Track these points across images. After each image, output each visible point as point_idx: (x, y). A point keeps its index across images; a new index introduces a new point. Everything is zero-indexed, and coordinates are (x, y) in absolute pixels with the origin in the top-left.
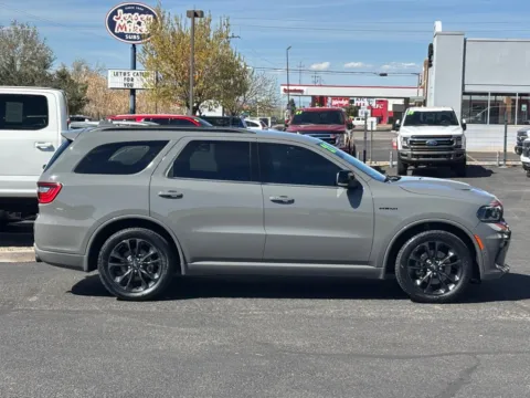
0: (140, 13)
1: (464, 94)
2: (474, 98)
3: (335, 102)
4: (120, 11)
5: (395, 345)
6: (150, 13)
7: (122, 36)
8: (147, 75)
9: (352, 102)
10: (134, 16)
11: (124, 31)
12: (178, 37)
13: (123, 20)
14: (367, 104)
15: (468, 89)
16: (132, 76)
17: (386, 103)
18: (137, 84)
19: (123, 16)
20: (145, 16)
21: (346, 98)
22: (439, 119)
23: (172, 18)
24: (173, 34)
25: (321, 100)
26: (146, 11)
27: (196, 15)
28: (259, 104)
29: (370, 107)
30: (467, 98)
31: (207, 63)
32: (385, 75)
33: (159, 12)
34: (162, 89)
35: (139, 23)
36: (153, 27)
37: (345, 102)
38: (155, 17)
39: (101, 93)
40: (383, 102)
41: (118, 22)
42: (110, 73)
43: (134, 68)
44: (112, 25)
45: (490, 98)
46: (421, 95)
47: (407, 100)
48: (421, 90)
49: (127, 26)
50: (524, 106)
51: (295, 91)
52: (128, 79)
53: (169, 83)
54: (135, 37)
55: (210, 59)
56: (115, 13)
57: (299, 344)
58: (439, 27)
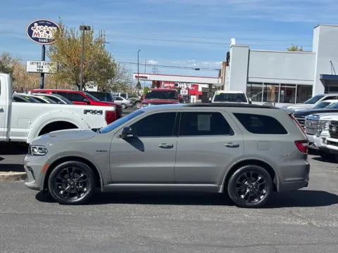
0: (49, 26)
1: (248, 83)
2: (253, 85)
3: (166, 85)
4: (36, 24)
5: (224, 238)
6: (55, 26)
7: (37, 39)
8: (52, 64)
9: (177, 85)
10: (44, 28)
11: (38, 36)
12: (72, 41)
13: (37, 30)
14: (186, 87)
15: (250, 80)
16: (42, 65)
17: (197, 87)
18: (45, 70)
19: (37, 27)
20: (51, 28)
21: (173, 82)
22: (235, 98)
23: (68, 29)
24: (69, 40)
25: (158, 83)
26: (52, 25)
27: (85, 29)
28: (120, 84)
29: (188, 89)
30: (249, 85)
31: (90, 58)
32: (199, 69)
33: (60, 26)
34: (61, 74)
35: (48, 32)
36: (56, 35)
37: (172, 85)
38: (58, 28)
39: (21, 75)
40: (196, 86)
41: (35, 31)
42: (28, 63)
43: (44, 60)
44: (30, 32)
45: (263, 86)
46: (220, 82)
47: (210, 85)
48: (220, 80)
49: (40, 33)
50: (283, 91)
51: (142, 77)
52: (40, 67)
53: (65, 70)
54: (44, 41)
55: (92, 56)
56: (33, 25)
57: (165, 237)
58: (233, 42)
